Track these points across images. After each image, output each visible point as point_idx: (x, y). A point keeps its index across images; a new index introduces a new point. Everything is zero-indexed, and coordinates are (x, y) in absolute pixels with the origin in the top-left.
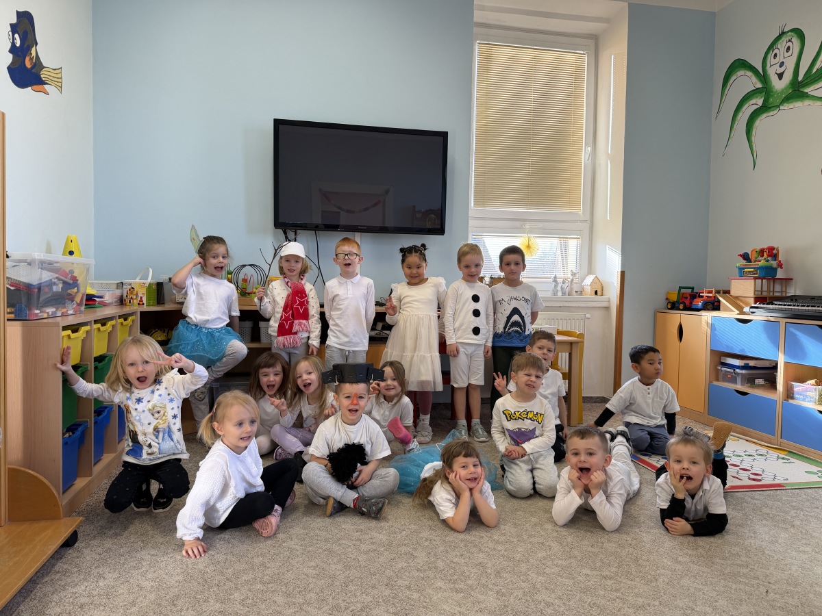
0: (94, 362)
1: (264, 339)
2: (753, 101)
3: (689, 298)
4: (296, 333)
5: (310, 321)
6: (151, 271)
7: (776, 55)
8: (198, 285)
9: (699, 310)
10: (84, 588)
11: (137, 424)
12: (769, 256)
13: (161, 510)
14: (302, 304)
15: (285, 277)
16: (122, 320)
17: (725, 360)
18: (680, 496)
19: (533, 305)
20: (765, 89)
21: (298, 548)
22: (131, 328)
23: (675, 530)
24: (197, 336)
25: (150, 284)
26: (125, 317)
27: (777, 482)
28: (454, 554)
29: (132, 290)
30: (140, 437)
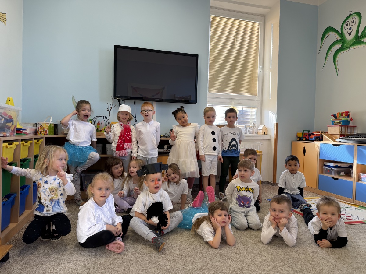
0: (21, 161)
1: (108, 153)
2: (337, 46)
3: (308, 135)
4: (125, 150)
5: (132, 144)
6: (51, 117)
7: (347, 24)
8: (75, 124)
9: (313, 141)
12: (346, 115)
13: (56, 240)
14: (129, 135)
15: (120, 122)
16: (36, 141)
17: (326, 164)
19: (240, 137)
20: (342, 40)
21: (132, 259)
22: (40, 145)
24: (74, 150)
25: (51, 124)
26: (38, 139)
27: (359, 220)
28: (216, 261)
29: (41, 127)
30: (43, 201)
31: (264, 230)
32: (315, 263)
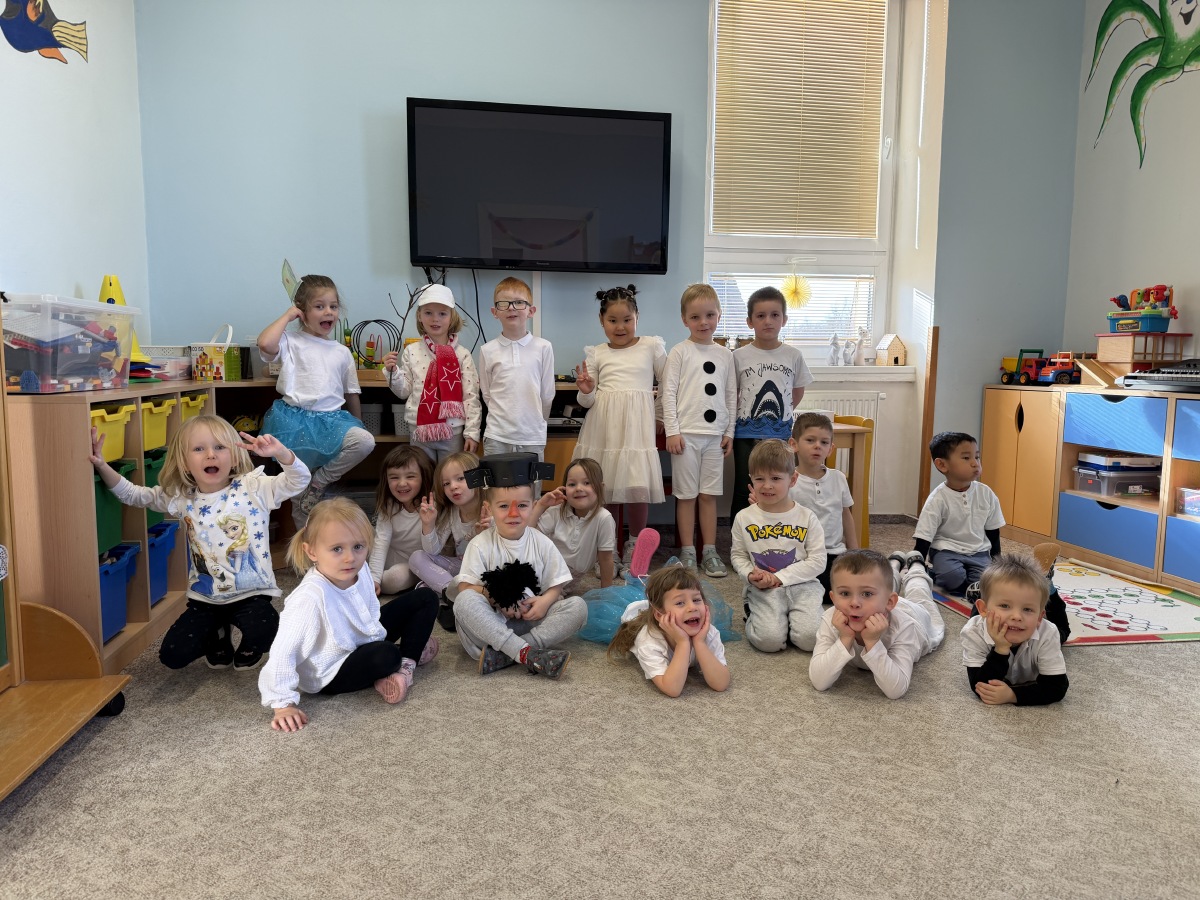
0: (145, 458)
1: (399, 431)
2: (1143, 61)
3: (1034, 366)
4: (444, 420)
5: (465, 403)
6: (231, 328)
8: (297, 348)
9: (1048, 384)
10: (128, 770)
11: (203, 544)
12: (1157, 300)
13: (246, 668)
14: (452, 377)
15: (426, 338)
16: (187, 399)
17: (1085, 457)
18: (1004, 650)
19: (796, 377)
20: (1163, 40)
21: (438, 717)
23: (989, 697)
24: (301, 423)
25: (230, 348)
26: (193, 395)
27: (1150, 632)
28: (661, 727)
29: (203, 357)
30: (209, 564)
31: (817, 650)
32: (944, 743)
